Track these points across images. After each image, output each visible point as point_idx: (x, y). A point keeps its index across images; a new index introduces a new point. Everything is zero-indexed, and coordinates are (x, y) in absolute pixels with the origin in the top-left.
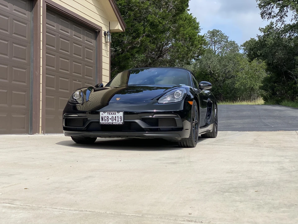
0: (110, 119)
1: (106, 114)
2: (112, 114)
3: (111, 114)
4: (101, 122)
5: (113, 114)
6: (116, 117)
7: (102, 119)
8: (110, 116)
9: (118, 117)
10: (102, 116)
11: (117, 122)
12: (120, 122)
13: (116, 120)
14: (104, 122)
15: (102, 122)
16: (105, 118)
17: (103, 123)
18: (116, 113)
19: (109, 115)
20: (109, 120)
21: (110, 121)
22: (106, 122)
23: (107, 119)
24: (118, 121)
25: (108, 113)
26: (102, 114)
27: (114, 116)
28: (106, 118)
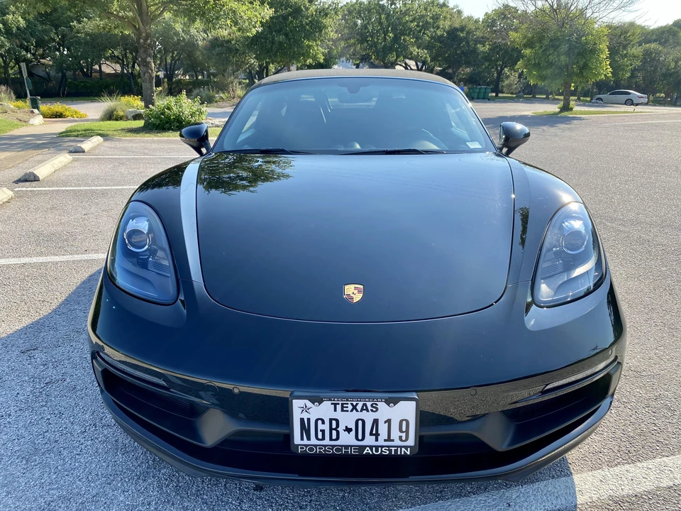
0: (348, 430)
1: (325, 410)
2: (359, 408)
3: (354, 408)
4: (297, 439)
5: (365, 408)
6: (376, 422)
7: (305, 429)
8: (347, 419)
9: (389, 421)
10: (305, 416)
11: (381, 442)
12: (397, 442)
13: (377, 435)
14: (313, 441)
15: (306, 442)
16: (320, 426)
17: (311, 449)
18: (382, 405)
19: (339, 414)
20: (343, 434)
21: (347, 439)
22: (327, 442)
23: (331, 429)
24: (389, 439)
25: (335, 405)
26: (305, 409)
27: (369, 418)
28: (326, 427)
